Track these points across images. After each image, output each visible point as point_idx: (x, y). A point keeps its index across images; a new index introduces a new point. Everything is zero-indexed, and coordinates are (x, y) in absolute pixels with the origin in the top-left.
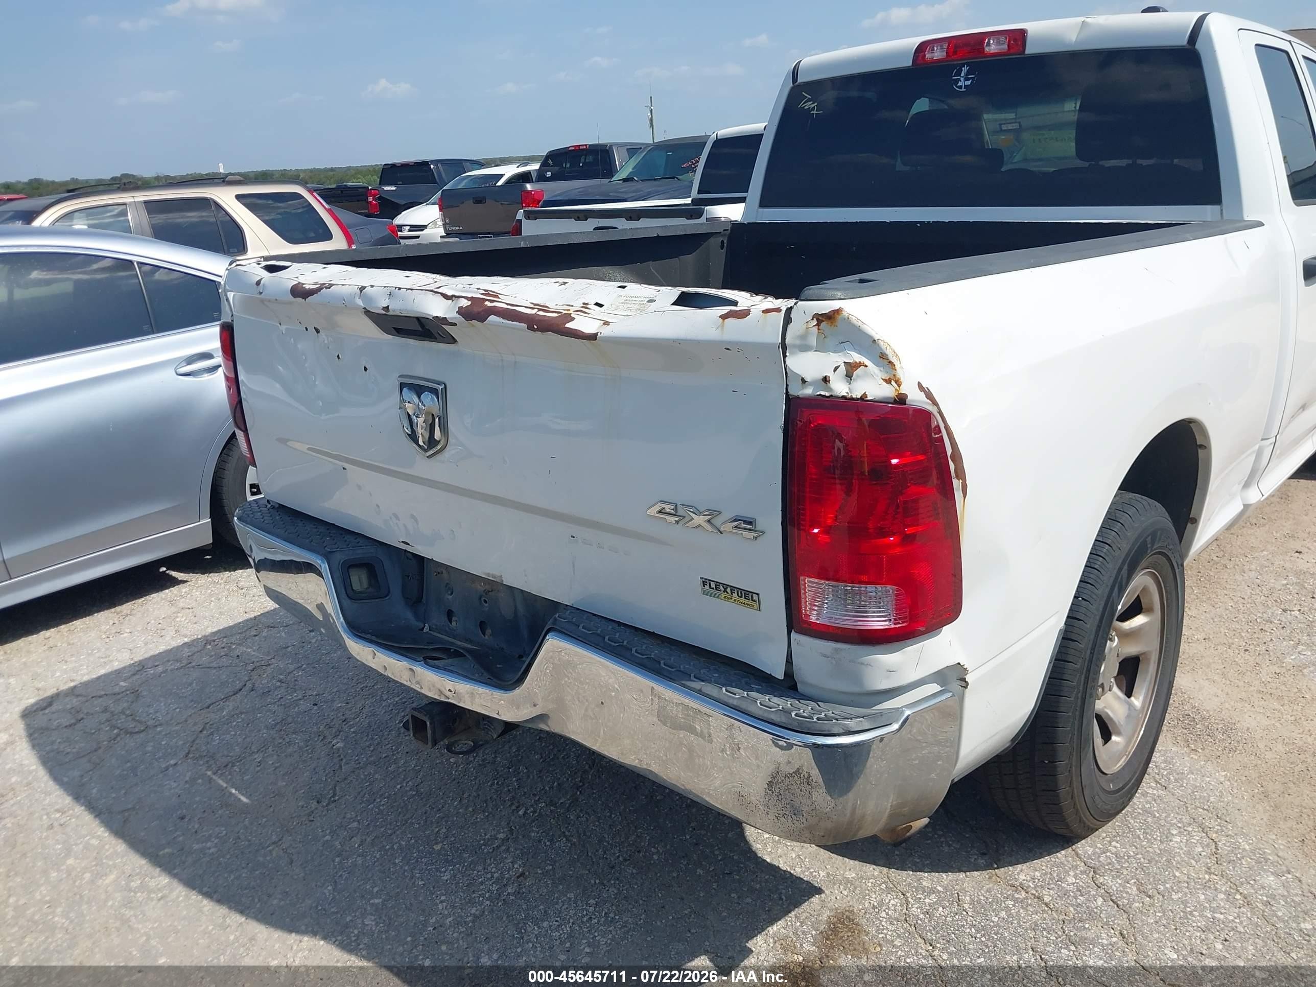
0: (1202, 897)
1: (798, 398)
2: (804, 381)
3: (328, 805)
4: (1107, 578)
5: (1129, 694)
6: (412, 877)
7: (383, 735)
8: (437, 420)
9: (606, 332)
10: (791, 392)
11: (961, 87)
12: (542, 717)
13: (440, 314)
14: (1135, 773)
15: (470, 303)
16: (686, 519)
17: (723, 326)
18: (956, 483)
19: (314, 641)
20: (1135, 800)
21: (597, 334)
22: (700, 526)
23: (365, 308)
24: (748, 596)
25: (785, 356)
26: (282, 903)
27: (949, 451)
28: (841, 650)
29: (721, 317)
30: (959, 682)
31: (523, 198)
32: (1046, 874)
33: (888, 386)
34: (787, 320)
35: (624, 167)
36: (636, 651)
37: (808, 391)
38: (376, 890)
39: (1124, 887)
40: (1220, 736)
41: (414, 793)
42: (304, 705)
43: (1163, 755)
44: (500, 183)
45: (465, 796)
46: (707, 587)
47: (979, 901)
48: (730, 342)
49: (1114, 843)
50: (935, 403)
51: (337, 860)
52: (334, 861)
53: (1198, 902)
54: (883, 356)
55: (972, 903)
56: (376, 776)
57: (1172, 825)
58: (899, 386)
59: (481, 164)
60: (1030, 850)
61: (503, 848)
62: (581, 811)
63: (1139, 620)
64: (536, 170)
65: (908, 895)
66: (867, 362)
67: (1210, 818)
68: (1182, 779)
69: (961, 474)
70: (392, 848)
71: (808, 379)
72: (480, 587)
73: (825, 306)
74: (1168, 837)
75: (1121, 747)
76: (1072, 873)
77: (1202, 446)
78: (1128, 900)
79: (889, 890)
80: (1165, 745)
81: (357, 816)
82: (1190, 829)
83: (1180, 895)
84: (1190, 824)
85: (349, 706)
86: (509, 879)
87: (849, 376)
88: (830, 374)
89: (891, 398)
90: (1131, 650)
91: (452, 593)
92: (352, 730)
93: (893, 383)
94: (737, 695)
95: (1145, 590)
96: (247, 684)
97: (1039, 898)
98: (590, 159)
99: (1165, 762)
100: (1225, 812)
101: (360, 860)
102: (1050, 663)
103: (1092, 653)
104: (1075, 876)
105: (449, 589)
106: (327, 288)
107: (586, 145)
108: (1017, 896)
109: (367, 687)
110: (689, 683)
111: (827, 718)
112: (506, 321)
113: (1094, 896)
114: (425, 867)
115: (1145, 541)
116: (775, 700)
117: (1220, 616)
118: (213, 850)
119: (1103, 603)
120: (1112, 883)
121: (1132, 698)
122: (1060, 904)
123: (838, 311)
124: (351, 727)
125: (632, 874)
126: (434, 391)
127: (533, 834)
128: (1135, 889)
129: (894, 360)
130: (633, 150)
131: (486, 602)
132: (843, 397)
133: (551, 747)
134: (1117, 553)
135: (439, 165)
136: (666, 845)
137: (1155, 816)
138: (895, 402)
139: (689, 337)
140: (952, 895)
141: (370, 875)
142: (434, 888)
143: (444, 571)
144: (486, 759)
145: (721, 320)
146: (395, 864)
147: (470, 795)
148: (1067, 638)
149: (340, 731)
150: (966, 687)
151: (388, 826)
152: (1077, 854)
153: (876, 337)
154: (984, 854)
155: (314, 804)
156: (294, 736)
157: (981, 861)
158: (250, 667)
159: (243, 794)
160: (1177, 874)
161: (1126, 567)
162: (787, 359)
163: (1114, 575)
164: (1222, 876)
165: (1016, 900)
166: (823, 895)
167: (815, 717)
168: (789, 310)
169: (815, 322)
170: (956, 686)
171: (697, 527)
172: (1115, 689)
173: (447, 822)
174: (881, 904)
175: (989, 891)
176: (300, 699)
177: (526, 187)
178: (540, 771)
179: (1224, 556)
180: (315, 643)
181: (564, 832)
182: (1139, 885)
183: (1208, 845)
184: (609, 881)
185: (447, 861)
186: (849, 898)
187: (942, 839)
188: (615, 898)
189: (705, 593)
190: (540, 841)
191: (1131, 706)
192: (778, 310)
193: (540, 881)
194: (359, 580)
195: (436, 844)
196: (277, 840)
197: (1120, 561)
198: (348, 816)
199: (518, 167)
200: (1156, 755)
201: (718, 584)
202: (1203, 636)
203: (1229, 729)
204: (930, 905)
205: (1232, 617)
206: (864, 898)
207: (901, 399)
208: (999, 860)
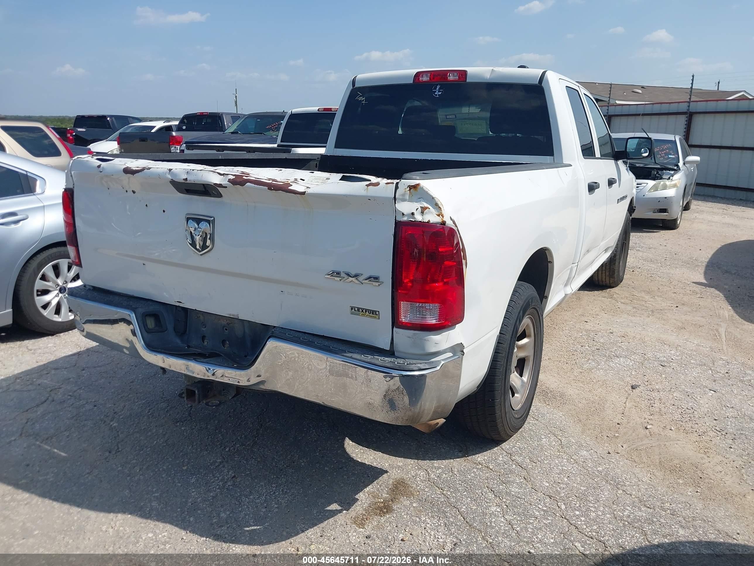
0: (557, 462)
1: (400, 222)
2: (403, 214)
3: (116, 453)
4: (515, 316)
5: (521, 375)
6: (174, 482)
7: (140, 419)
8: (209, 237)
9: (309, 191)
10: (397, 219)
11: (436, 95)
12: (262, 382)
13: (218, 182)
14: (526, 410)
15: (234, 177)
16: (345, 279)
17: (367, 189)
18: (464, 261)
19: (85, 375)
20: (525, 425)
21: (305, 192)
22: (352, 281)
23: (172, 179)
24: (374, 313)
25: (395, 203)
26: (101, 500)
27: (461, 247)
28: (417, 334)
29: (366, 185)
30: (461, 353)
31: (171, 140)
32: (490, 457)
33: (439, 217)
34: (397, 187)
35: (231, 127)
36: (317, 343)
37: (405, 219)
38: (154, 490)
39: (524, 460)
40: (559, 398)
41: (165, 444)
42: (88, 407)
43: (535, 407)
44: (153, 131)
45: (194, 444)
46: (353, 310)
47: (461, 470)
48: (372, 197)
49: (518, 443)
50: (456, 226)
51: (128, 478)
52: (126, 479)
53: (556, 463)
54: (437, 204)
55: (458, 471)
56: (141, 438)
57: (542, 434)
58: (443, 217)
59: (140, 120)
60: (482, 448)
61: (221, 466)
62: (260, 447)
63: (525, 341)
64: (176, 125)
65: (429, 470)
66: (430, 207)
67: (557, 431)
68: (544, 416)
69: (465, 258)
70: (159, 470)
71: (405, 213)
72: (224, 322)
73: (413, 182)
74: (541, 439)
75: (519, 399)
76: (501, 456)
77: (550, 262)
78: (526, 465)
79: (419, 469)
80: (535, 402)
81: (134, 457)
82: (549, 436)
83: (548, 461)
84: (549, 434)
85: (116, 406)
86: (228, 479)
87: (422, 212)
88: (414, 211)
89: (440, 223)
90: (522, 355)
91: (205, 327)
92: (121, 417)
93: (440, 216)
94: (369, 358)
95: (528, 326)
96: (49, 398)
97: (487, 467)
98: (209, 120)
99: (536, 410)
100: (563, 428)
101: (142, 477)
102: (494, 350)
103: (509, 349)
104: (503, 457)
105: (204, 325)
106: (147, 169)
107: (207, 113)
108: (478, 467)
109: (124, 396)
110: (345, 354)
111: (410, 364)
112: (256, 186)
113: (511, 464)
114: (180, 477)
115: (529, 301)
116: (387, 358)
117: (554, 349)
118: (51, 479)
119: (513, 327)
120: (519, 459)
121: (523, 377)
122: (497, 468)
123: (418, 185)
124: (120, 416)
125: (292, 472)
126: (208, 222)
127: (236, 459)
128: (528, 460)
129: (441, 206)
130: (235, 118)
131: (226, 330)
132: (420, 222)
133: (237, 420)
134: (518, 305)
135: (113, 118)
136: (307, 459)
137: (534, 432)
138: (441, 224)
139: (351, 194)
140: (449, 469)
141: (149, 484)
142: (187, 486)
143: (201, 316)
144: (202, 427)
145: (366, 187)
146: (162, 477)
147: (197, 444)
148: (499, 342)
149: (114, 418)
150: (463, 355)
151: (154, 461)
152: (502, 448)
153: (434, 196)
154: (460, 451)
155: (107, 454)
156: (86, 422)
157: (460, 454)
158: (49, 389)
159: (62, 452)
160: (546, 453)
161: (522, 312)
162: (396, 204)
163: (517, 315)
164: (565, 453)
165: (477, 469)
166: (388, 473)
167: (406, 363)
168: (397, 183)
169: (408, 189)
170: (459, 354)
171: (350, 282)
172: (515, 372)
173: (187, 456)
174: (416, 475)
175: (465, 466)
176: (85, 404)
177: (172, 134)
178: (233, 431)
179: (554, 324)
180: (87, 376)
181: (252, 457)
182: (530, 458)
183: (558, 441)
184: (281, 476)
185: (191, 474)
186: (401, 474)
187: (441, 446)
188: (285, 483)
189: (352, 314)
190: (240, 462)
191: (522, 381)
192: (393, 183)
193: (244, 479)
194: (151, 323)
195: (184, 466)
196: (89, 472)
197: (519, 309)
198: (129, 457)
199: (164, 122)
200: (532, 407)
201: (358, 309)
202: (548, 358)
203: (562, 395)
204: (439, 473)
205: (560, 349)
206: (408, 473)
207: (444, 223)
208: (468, 453)
